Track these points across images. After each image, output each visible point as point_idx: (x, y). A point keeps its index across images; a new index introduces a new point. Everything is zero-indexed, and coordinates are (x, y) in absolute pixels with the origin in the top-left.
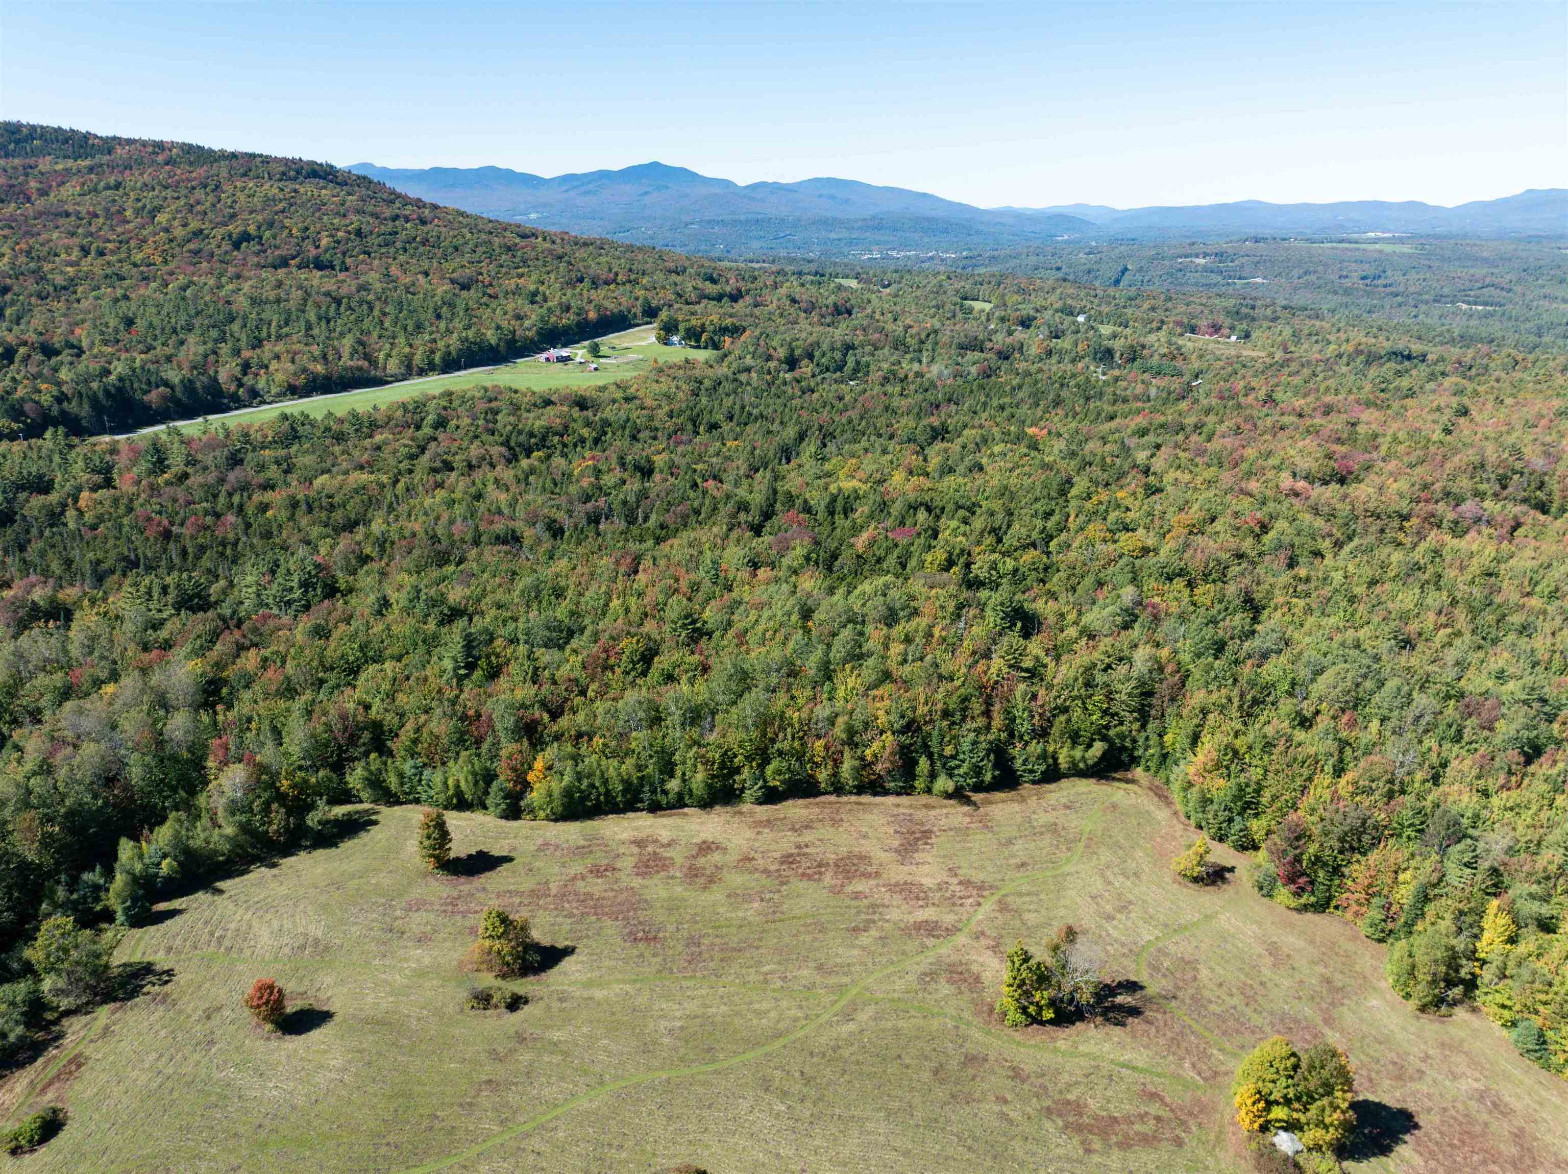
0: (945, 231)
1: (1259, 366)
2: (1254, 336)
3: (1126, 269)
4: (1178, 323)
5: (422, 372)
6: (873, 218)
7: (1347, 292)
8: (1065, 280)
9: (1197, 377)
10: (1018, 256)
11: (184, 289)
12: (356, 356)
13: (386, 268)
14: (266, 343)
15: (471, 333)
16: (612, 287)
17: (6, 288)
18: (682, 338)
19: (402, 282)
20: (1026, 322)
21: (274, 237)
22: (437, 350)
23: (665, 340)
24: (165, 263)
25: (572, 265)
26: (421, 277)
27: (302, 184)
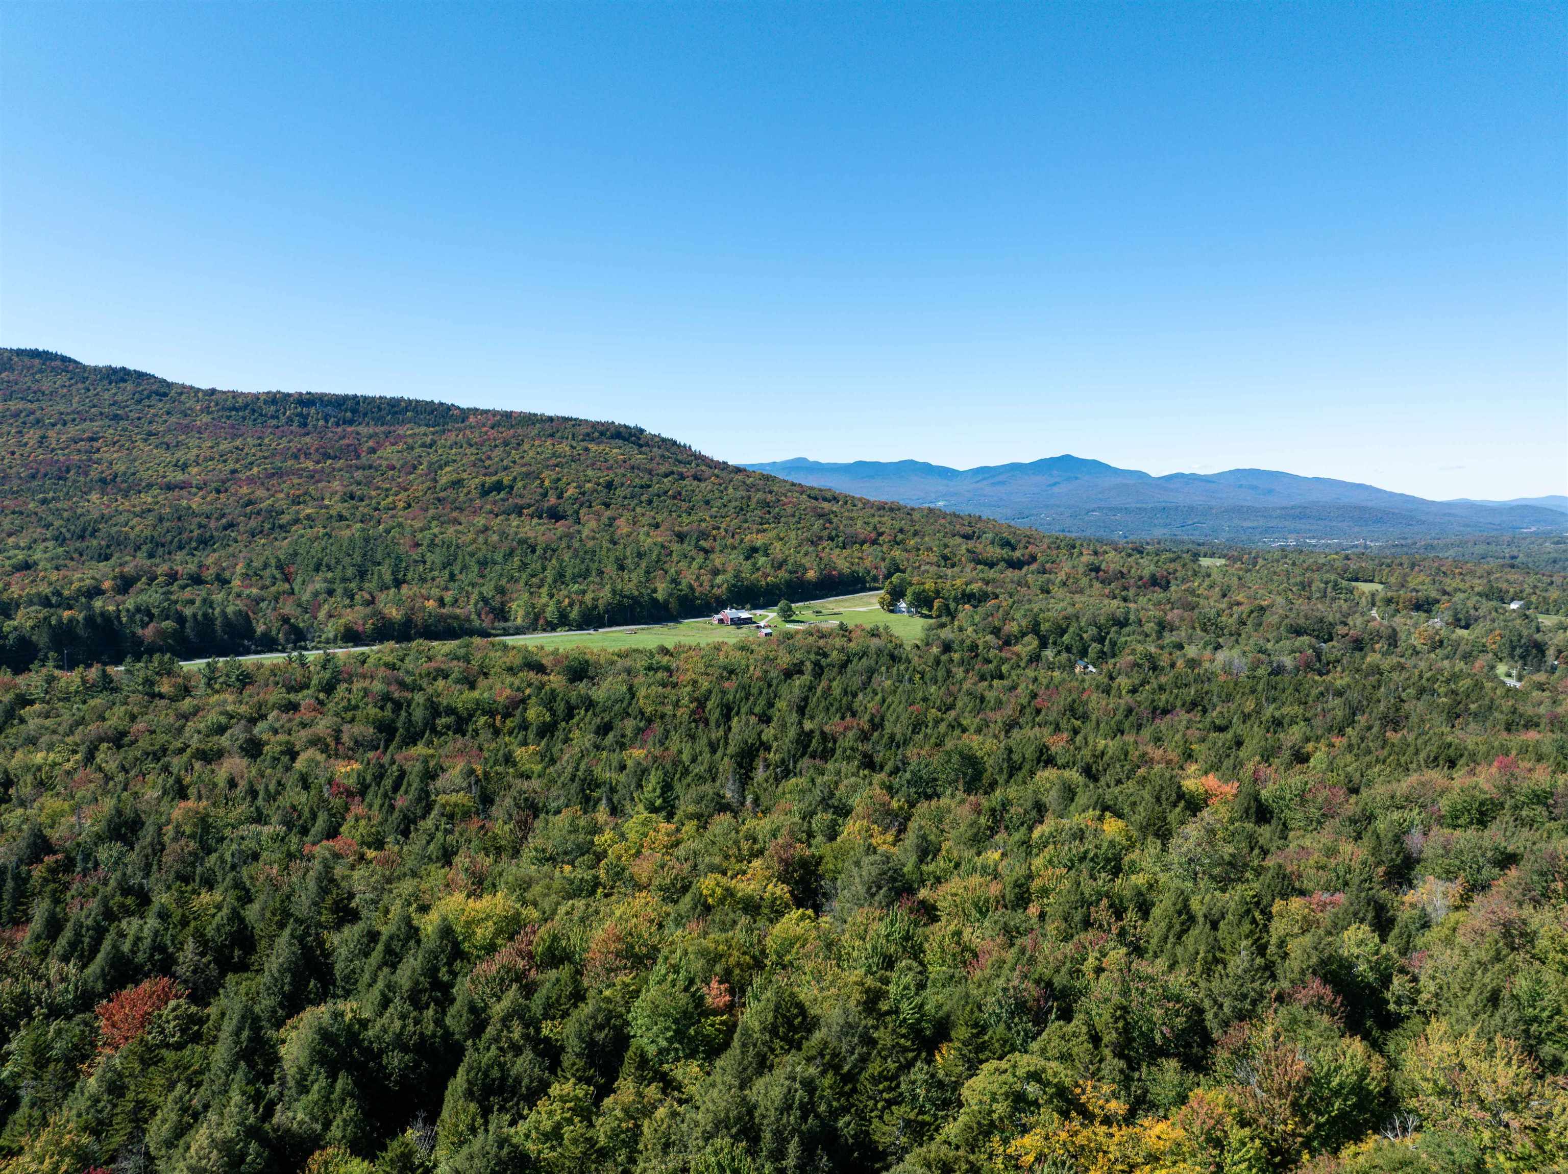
0: (1380, 520)
5: (551, 627)
6: (1295, 507)
10: (1463, 544)
11: (388, 532)
12: (481, 604)
13: (612, 519)
14: (405, 586)
15: (631, 585)
16: (865, 547)
17: (231, 525)
18: (911, 605)
19: (619, 532)
20: (1424, 606)
21: (525, 487)
22: (581, 603)
23: (891, 607)
24: (405, 508)
25: (831, 522)
26: (645, 529)
27: (599, 443)
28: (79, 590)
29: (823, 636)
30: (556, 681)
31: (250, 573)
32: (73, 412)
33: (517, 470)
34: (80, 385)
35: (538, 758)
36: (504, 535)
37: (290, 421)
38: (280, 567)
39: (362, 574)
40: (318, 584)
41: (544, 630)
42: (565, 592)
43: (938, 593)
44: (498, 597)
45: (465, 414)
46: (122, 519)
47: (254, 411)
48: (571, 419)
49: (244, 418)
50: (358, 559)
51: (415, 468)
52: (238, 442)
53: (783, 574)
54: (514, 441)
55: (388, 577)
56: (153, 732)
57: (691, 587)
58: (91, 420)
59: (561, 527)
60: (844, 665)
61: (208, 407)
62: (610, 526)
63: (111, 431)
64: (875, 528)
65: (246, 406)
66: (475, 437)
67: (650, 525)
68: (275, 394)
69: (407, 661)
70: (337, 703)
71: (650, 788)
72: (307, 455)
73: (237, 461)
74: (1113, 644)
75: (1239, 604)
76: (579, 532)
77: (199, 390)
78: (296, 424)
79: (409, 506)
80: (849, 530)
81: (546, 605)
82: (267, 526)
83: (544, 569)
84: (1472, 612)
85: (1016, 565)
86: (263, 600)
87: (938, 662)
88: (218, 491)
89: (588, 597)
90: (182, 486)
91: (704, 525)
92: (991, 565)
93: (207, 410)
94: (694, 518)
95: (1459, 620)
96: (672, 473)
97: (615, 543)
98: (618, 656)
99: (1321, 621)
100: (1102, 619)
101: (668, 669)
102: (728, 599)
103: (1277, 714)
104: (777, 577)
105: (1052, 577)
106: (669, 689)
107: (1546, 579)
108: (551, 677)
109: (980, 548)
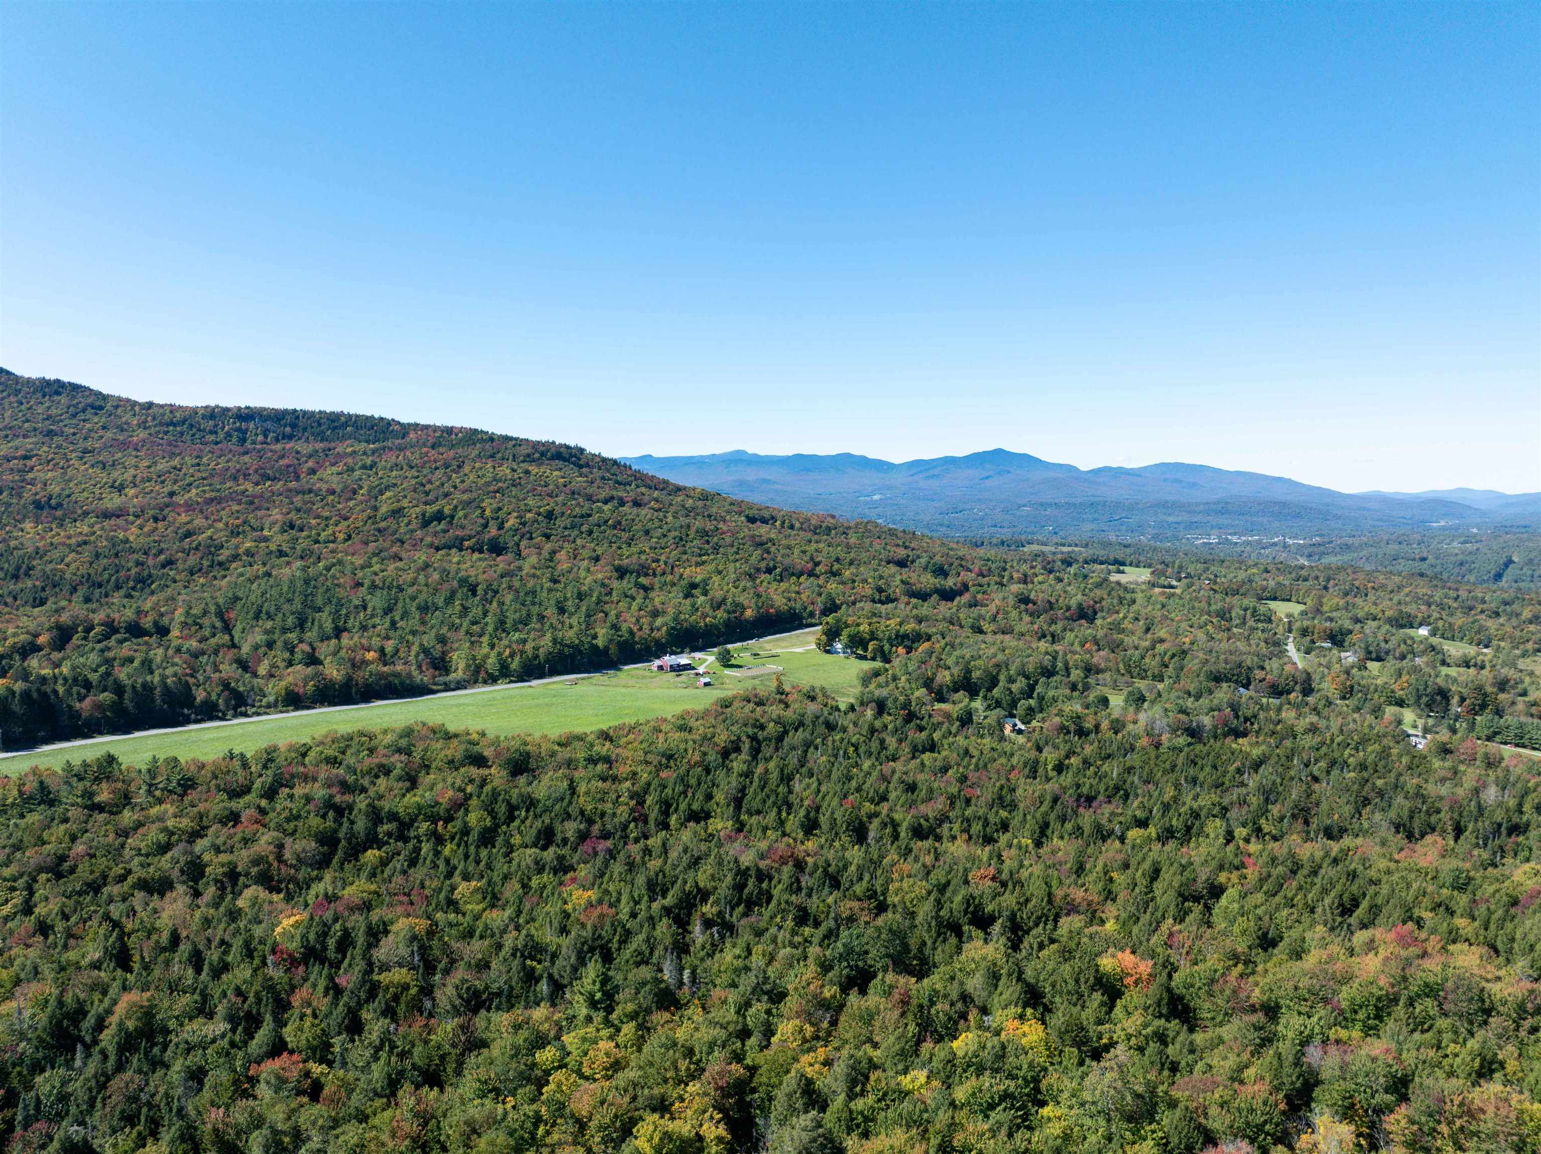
0: (1298, 516)
3: (1510, 561)
5: (490, 679)
6: (1217, 502)
8: (1422, 575)
11: (328, 569)
12: (422, 656)
13: (553, 553)
14: (345, 634)
15: (571, 634)
16: (802, 579)
17: (170, 563)
18: (846, 646)
19: (559, 568)
20: (1338, 639)
21: (465, 517)
22: (522, 652)
23: (827, 648)
24: (346, 540)
25: (769, 553)
26: (586, 562)
27: (539, 465)
28: (13, 647)
29: (760, 703)
30: (497, 775)
31: (190, 621)
32: (5, 428)
33: (458, 496)
34: (12, 399)
35: (480, 896)
36: (445, 573)
37: (229, 435)
38: (220, 614)
39: (301, 624)
40: (258, 637)
41: (485, 682)
42: (505, 642)
43: (873, 636)
44: (438, 647)
45: (406, 429)
46: (56, 554)
47: (192, 426)
48: (511, 439)
49: (182, 434)
50: (297, 605)
51: (355, 492)
52: (176, 462)
53: (721, 614)
54: (454, 462)
55: (328, 626)
56: (93, 856)
57: (631, 632)
58: (25, 437)
59: (502, 563)
60: (780, 739)
61: (145, 422)
62: (551, 560)
63: (45, 448)
64: (812, 559)
65: (184, 422)
66: (415, 458)
67: (590, 558)
68: (214, 409)
69: (349, 753)
70: (279, 814)
72: (246, 476)
73: (176, 482)
74: (1041, 698)
75: (1162, 641)
76: (520, 569)
77: (135, 403)
78: (234, 440)
79: (350, 537)
80: (787, 561)
81: (487, 656)
82: (206, 563)
83: (485, 614)
84: (1383, 645)
85: (948, 595)
86: (203, 654)
87: (872, 731)
88: (156, 519)
89: (529, 646)
90: (119, 513)
91: (643, 557)
92: (923, 596)
93: (143, 425)
94: (634, 549)
95: (1370, 653)
96: (612, 498)
97: (555, 581)
98: (559, 744)
99: (1240, 665)
100: (1030, 668)
101: (607, 760)
102: (668, 641)
103: (1195, 805)
104: (715, 618)
105: (983, 610)
106: (609, 783)
107: (1453, 594)
108: (493, 770)
109: (914, 578)
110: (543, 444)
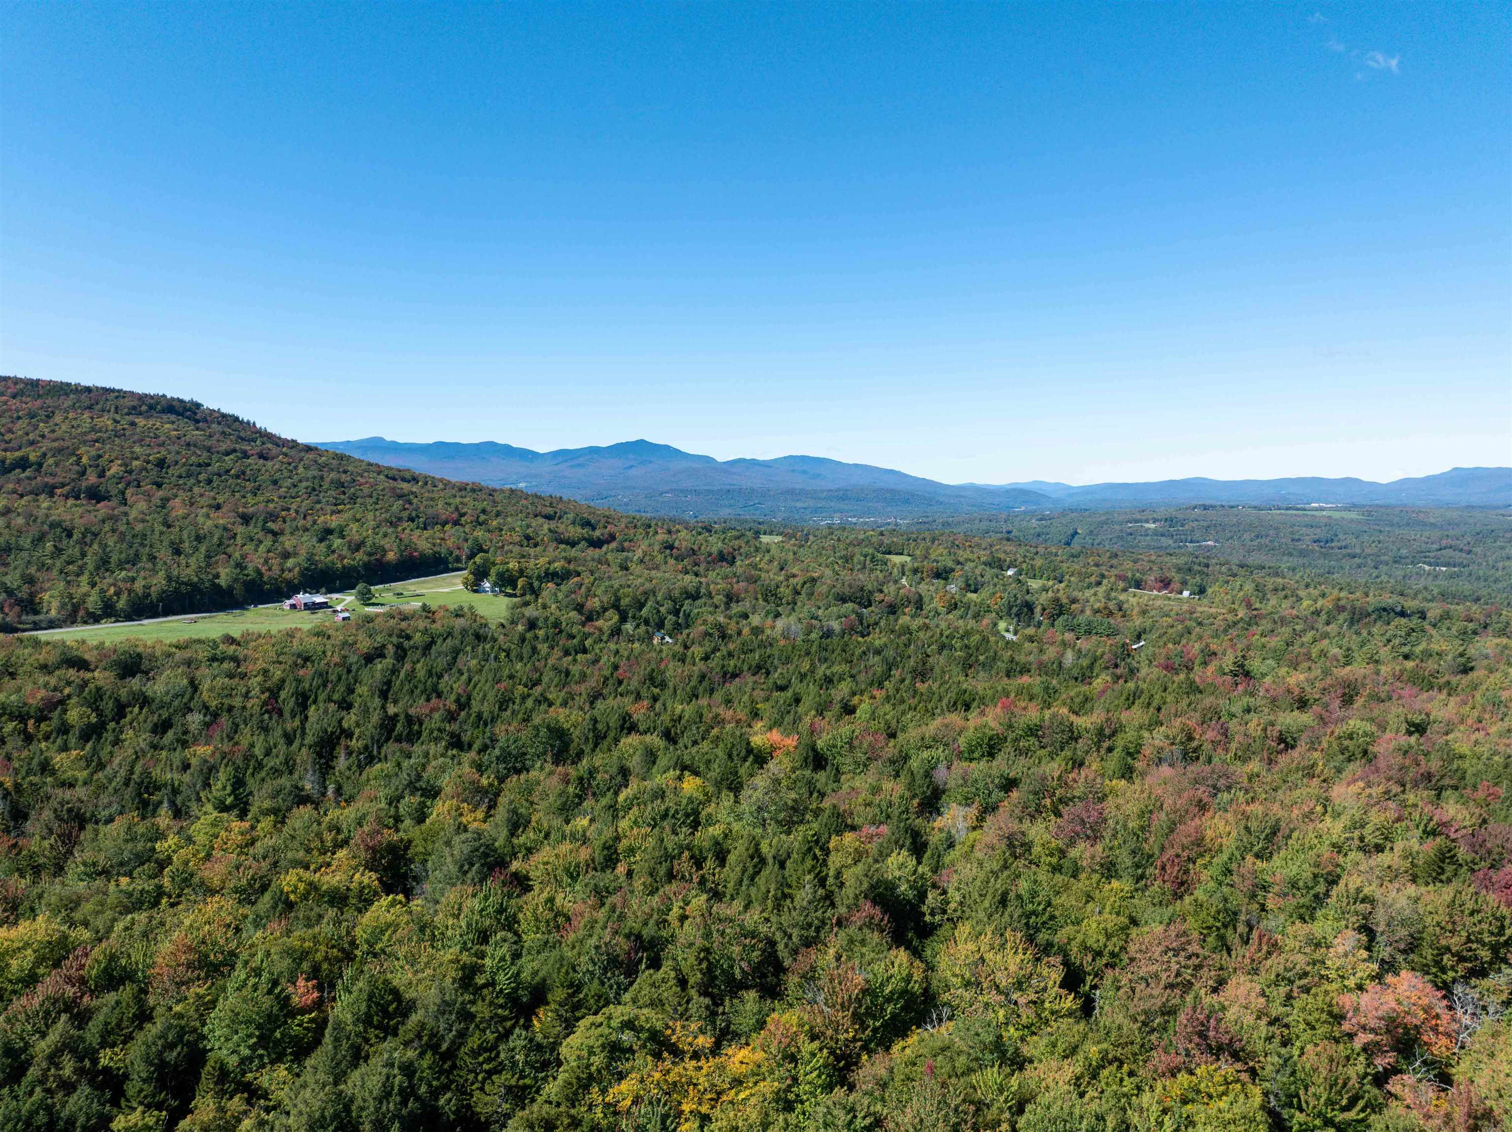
0: (907, 501)
1: (1219, 623)
2: (1210, 591)
3: (1076, 533)
4: (1119, 577)
6: (839, 490)
7: (1303, 553)
9: (1139, 638)
10: (971, 521)
13: (165, 500)
15: (189, 571)
16: (447, 527)
18: (495, 584)
19: (174, 514)
20: (942, 574)
21: (57, 465)
22: (130, 591)
23: (475, 587)
25: (410, 503)
26: (205, 510)
27: (147, 418)
29: (405, 618)
30: (102, 678)
33: (46, 445)
35: (83, 763)
36: (31, 518)
41: (86, 623)
42: (110, 580)
43: (521, 572)
44: (26, 588)
53: (361, 556)
54: (42, 413)
57: (258, 572)
59: (103, 509)
60: (428, 647)
62: (163, 507)
64: (457, 509)
67: (210, 506)
71: (219, 785)
74: (687, 616)
75: (794, 576)
76: (126, 514)
80: (430, 511)
81: (87, 595)
83: (83, 555)
84: (979, 578)
85: (596, 544)
87: (523, 640)
89: (139, 585)
91: (271, 506)
92: (573, 544)
94: (260, 498)
95: (969, 585)
96: (234, 451)
97: (169, 526)
98: (176, 647)
99: (862, 589)
100: (676, 593)
101: (235, 659)
102: (300, 583)
103: (828, 672)
104: (354, 559)
105: (630, 554)
106: (237, 680)
107: (1033, 550)
108: (96, 674)
109: (562, 528)
110: (152, 397)
